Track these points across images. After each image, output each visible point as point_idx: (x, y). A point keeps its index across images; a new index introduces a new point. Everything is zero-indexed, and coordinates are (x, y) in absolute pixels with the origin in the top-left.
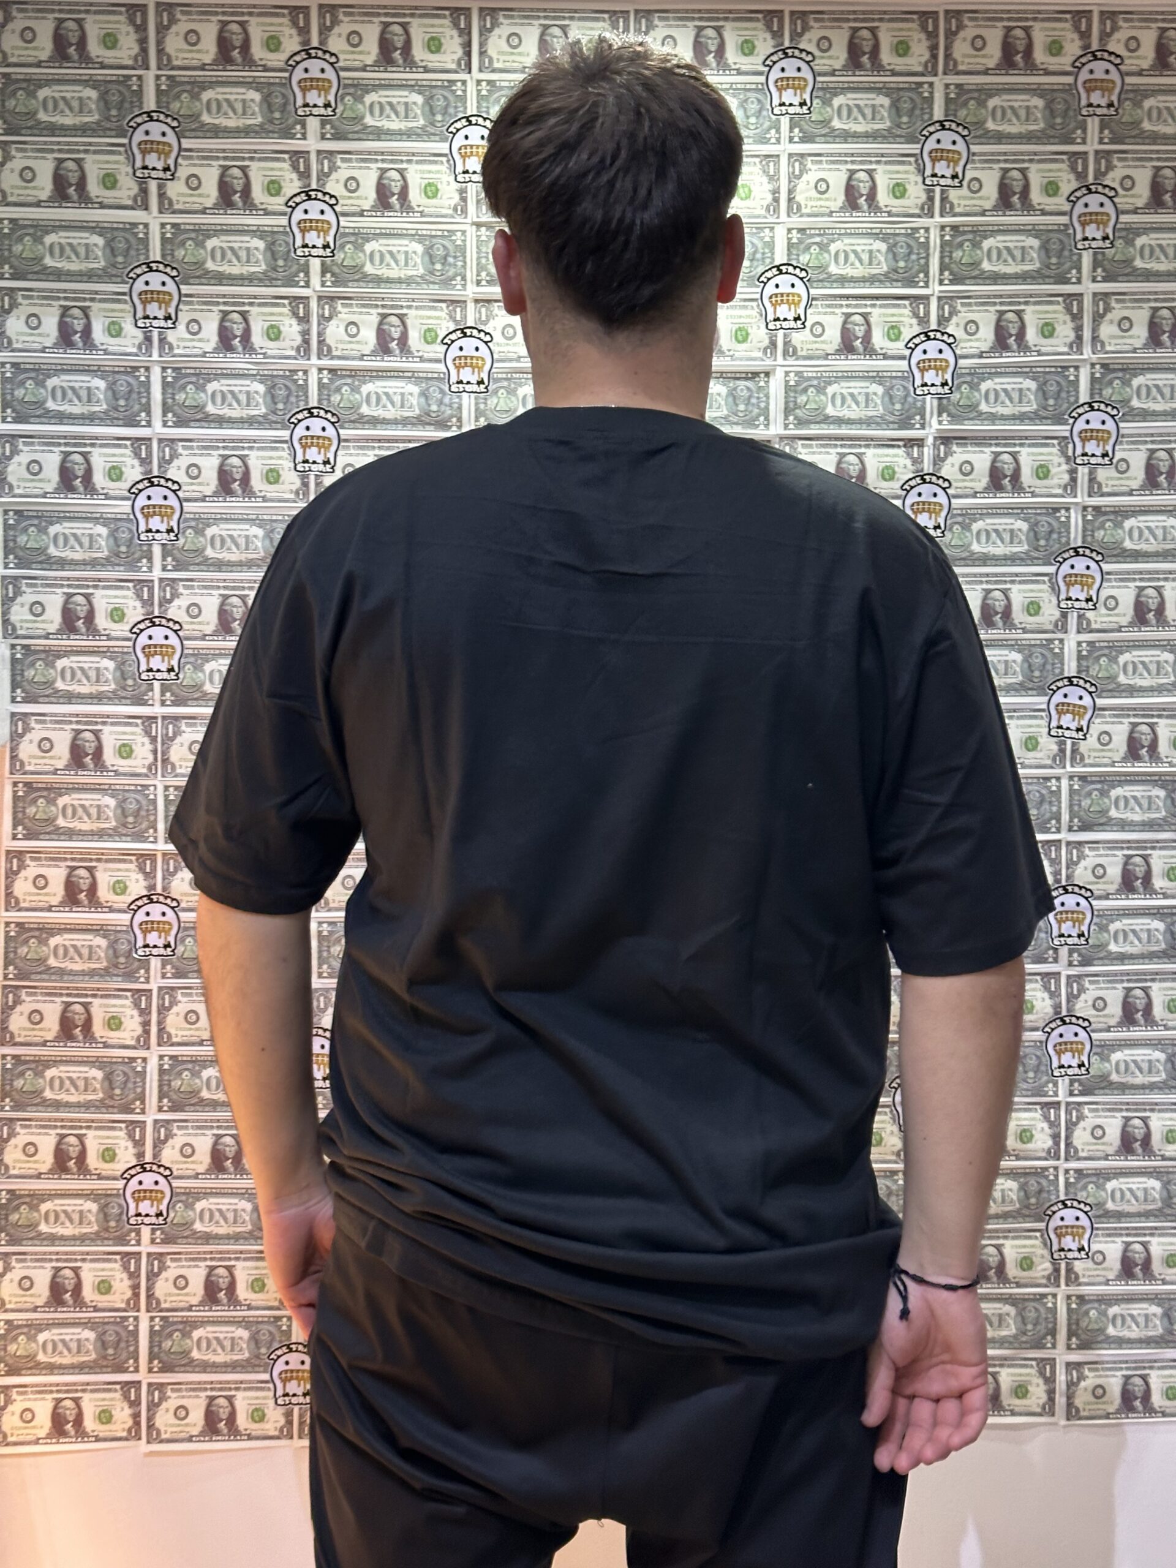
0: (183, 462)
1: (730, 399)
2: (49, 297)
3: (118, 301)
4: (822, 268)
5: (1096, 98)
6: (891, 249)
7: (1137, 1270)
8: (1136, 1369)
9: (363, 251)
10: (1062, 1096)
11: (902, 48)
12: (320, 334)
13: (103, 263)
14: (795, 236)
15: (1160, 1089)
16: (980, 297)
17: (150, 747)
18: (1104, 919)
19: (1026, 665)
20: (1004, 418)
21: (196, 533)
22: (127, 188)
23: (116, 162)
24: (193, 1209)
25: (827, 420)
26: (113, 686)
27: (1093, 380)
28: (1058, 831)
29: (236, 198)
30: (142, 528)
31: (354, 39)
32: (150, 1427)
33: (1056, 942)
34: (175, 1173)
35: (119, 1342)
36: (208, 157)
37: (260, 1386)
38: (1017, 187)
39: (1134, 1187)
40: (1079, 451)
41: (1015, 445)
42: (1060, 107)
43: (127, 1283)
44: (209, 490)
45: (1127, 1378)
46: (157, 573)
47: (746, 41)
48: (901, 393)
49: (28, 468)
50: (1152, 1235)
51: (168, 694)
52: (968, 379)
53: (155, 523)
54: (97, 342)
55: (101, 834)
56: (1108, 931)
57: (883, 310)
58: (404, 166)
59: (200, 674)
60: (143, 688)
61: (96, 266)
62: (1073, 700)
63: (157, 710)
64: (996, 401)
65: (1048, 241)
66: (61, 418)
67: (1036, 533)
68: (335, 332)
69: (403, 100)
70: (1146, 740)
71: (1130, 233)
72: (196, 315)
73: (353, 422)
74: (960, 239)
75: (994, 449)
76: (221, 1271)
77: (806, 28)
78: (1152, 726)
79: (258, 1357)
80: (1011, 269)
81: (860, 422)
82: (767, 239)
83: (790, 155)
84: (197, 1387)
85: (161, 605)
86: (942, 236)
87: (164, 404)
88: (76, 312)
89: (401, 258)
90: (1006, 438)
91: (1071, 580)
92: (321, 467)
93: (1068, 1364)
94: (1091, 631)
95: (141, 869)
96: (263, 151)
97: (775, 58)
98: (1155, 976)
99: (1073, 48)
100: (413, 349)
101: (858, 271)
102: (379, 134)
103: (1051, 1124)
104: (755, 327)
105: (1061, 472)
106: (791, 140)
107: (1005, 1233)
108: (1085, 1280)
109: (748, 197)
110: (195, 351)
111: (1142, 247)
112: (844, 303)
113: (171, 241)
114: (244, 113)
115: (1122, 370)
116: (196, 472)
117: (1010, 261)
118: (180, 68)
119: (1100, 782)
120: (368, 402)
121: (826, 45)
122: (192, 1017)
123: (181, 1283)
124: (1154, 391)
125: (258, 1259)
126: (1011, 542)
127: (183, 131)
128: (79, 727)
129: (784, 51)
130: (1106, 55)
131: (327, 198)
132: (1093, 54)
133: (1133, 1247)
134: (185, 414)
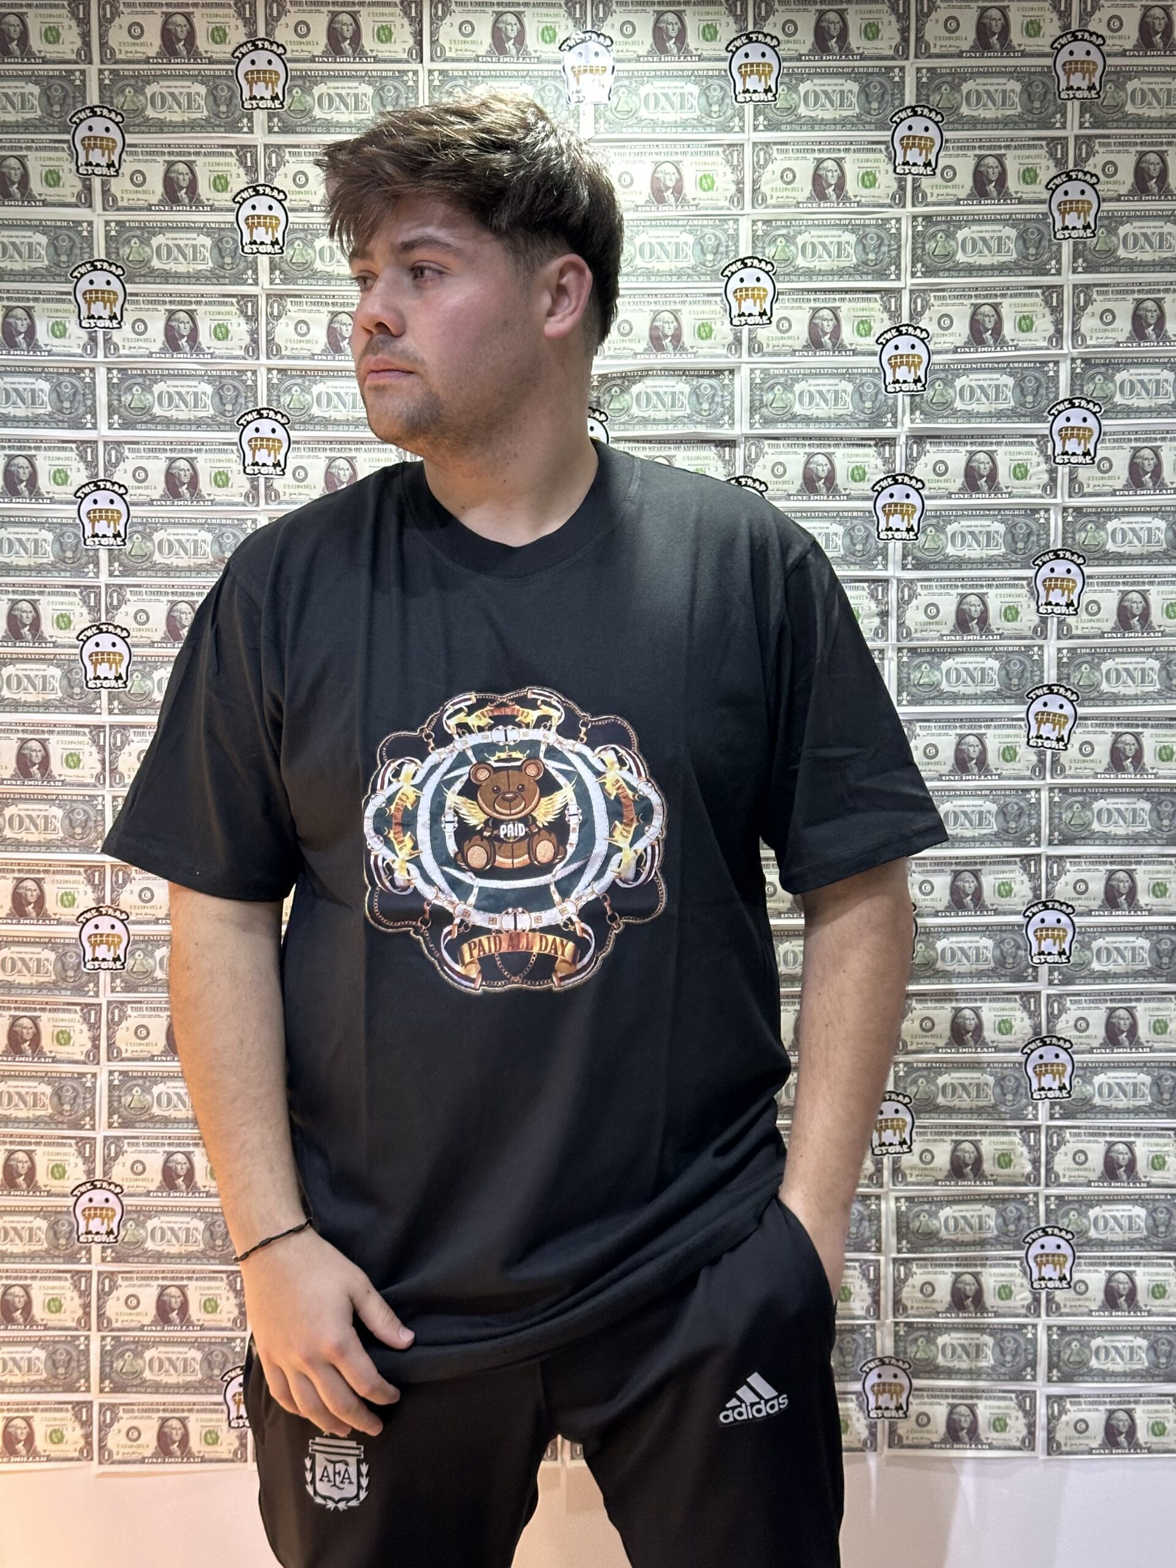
0: (128, 465)
1: (694, 398)
3: (63, 301)
4: (788, 261)
5: (1077, 80)
6: (861, 241)
7: (1122, 1301)
8: (1120, 1403)
9: (313, 247)
10: (1043, 1119)
11: (871, 31)
12: (268, 333)
13: (46, 262)
14: (760, 228)
15: (1146, 1113)
16: (955, 290)
17: (97, 756)
18: (1084, 937)
19: (1003, 672)
20: (979, 416)
21: (143, 538)
22: (71, 185)
23: (59, 159)
24: (144, 1228)
25: (794, 418)
26: (60, 694)
27: (1074, 376)
28: (1038, 844)
29: (183, 193)
30: (88, 533)
31: (302, 30)
32: (102, 1448)
33: (1036, 960)
34: (126, 1191)
35: (70, 1361)
36: (152, 152)
37: (213, 1408)
38: (994, 175)
39: (1118, 1215)
40: (1059, 450)
43: (78, 1301)
45: (1111, 1413)
46: (104, 579)
47: (708, 26)
48: (872, 390)
50: (1137, 1265)
51: (116, 703)
52: (942, 375)
53: (102, 527)
54: (41, 343)
55: (48, 846)
56: (1089, 949)
57: (852, 305)
59: (149, 682)
60: (90, 697)
61: (39, 265)
62: (1053, 708)
63: (105, 719)
64: (971, 397)
65: (1026, 231)
66: (5, 421)
67: (1013, 536)
68: (284, 331)
69: (352, 91)
70: (1130, 751)
71: (1114, 221)
72: (142, 315)
73: (304, 423)
74: (932, 230)
75: (969, 448)
76: (174, 1291)
77: (770, 11)
78: (1136, 736)
79: (211, 1378)
80: (986, 260)
81: (829, 420)
82: (731, 232)
83: (755, 144)
84: (149, 1409)
85: (107, 612)
86: (914, 227)
87: (110, 406)
88: (20, 313)
90: (982, 437)
91: (1051, 584)
92: (271, 470)
93: (1049, 1398)
94: (1072, 637)
95: (90, 881)
96: (210, 146)
97: (738, 43)
98: (1140, 996)
99: (1051, 28)
101: (826, 264)
102: (328, 127)
103: (1031, 1149)
104: (719, 323)
105: (1040, 472)
106: (755, 128)
107: (983, 1261)
108: (1067, 1310)
109: (711, 188)
110: (141, 352)
111: (1126, 236)
112: (812, 297)
113: (115, 239)
114: (189, 107)
115: (1103, 365)
116: (143, 475)
117: (986, 251)
118: (124, 62)
119: (1081, 794)
120: (319, 403)
121: (792, 28)
122: (142, 1032)
123: (132, 1302)
124: (1138, 386)
125: (210, 1279)
126: (988, 545)
127: (129, 126)
128: (26, 736)
129: (748, 36)
130: (1086, 35)
131: (275, 193)
132: (1073, 34)
133: (1117, 1276)
134: (131, 416)
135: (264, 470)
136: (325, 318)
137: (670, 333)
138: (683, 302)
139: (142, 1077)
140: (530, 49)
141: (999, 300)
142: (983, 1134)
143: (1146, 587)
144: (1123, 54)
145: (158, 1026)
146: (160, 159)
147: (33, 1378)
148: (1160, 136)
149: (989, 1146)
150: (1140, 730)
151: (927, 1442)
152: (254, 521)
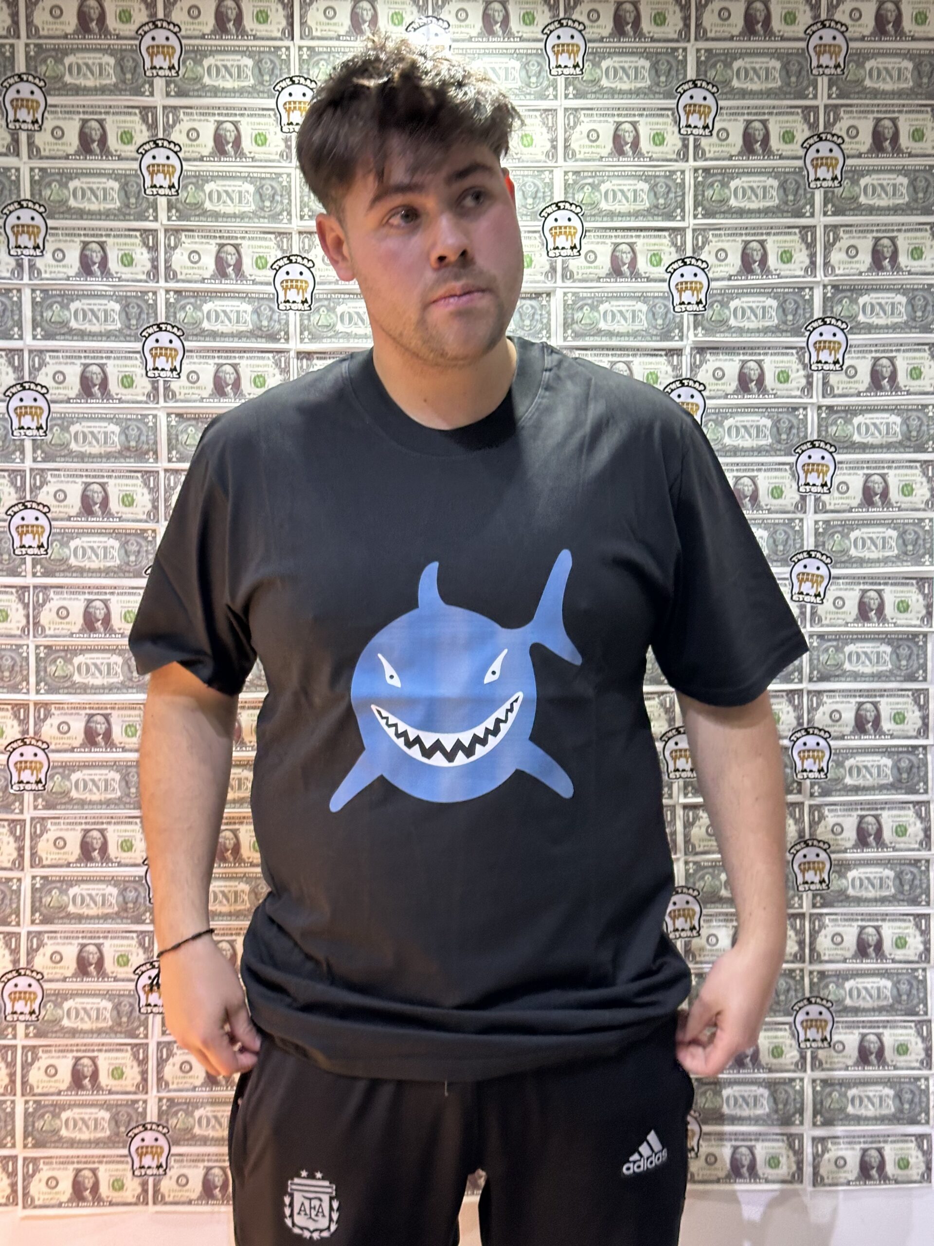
0: (49, 370)
1: (518, 316)
4: (594, 205)
5: (825, 60)
6: (653, 188)
7: (873, 1058)
8: (872, 1142)
9: (203, 191)
10: (806, 908)
11: (660, 19)
12: (166, 261)
14: (571, 178)
15: (890, 901)
16: (729, 229)
17: (22, 612)
18: (839, 757)
19: (771, 541)
20: (750, 331)
21: (62, 430)
22: (2, 138)
24: (61, 1008)
25: (599, 333)
27: (825, 299)
28: (801, 681)
29: (95, 145)
30: (16, 425)
31: (194, 12)
32: (26, 1194)
33: (800, 776)
34: (46, 977)
36: (70, 111)
37: (119, 1160)
38: (759, 136)
39: (869, 986)
40: (814, 359)
41: (760, 354)
42: (794, 68)
43: (5, 1071)
44: (73, 393)
45: (865, 1151)
46: (28, 464)
47: (527, 13)
48: (662, 310)
50: (885, 1027)
51: (38, 567)
52: (720, 298)
53: (27, 421)
56: (843, 767)
57: (646, 240)
58: (237, 118)
60: (17, 562)
62: (811, 570)
63: (30, 581)
64: (743, 317)
65: (786, 182)
67: (778, 429)
68: (179, 259)
69: (236, 63)
70: (874, 604)
71: (856, 174)
72: (61, 245)
73: (196, 335)
74: (710, 180)
76: (86, 1061)
77: (578, 2)
78: (879, 592)
79: (117, 1134)
80: (754, 205)
81: (628, 335)
82: (547, 180)
83: (566, 109)
84: (65, 1161)
85: (31, 491)
86: (696, 178)
87: (34, 320)
89: (236, 196)
90: (752, 348)
91: (808, 468)
92: (169, 374)
93: (814, 1139)
94: (826, 512)
95: (16, 716)
96: (118, 107)
97: (552, 27)
98: (885, 805)
99: (805, 17)
100: (247, 273)
101: (624, 207)
102: (216, 92)
103: (797, 932)
104: (538, 254)
105: (799, 377)
106: (566, 96)
108: (828, 1066)
109: (530, 145)
110: (61, 276)
111: (866, 186)
112: (613, 234)
113: (39, 182)
114: (101, 75)
115: (850, 290)
116: (61, 378)
117: (753, 198)
118: (46, 37)
119: (835, 640)
120: (209, 318)
121: (595, 16)
122: (60, 843)
123: (51, 1071)
124: (877, 308)
125: (118, 1051)
126: (758, 436)
127: (50, 89)
129: (559, 21)
130: (833, 24)
131: (172, 146)
132: (822, 23)
133: (868, 1037)
134: (52, 329)
135: (163, 374)
136: (214, 249)
139: (59, 881)
143: (886, 471)
144: (863, 39)
146: (77, 117)
148: (893, 105)
150: (882, 587)
151: (715, 1178)
152: (155, 416)
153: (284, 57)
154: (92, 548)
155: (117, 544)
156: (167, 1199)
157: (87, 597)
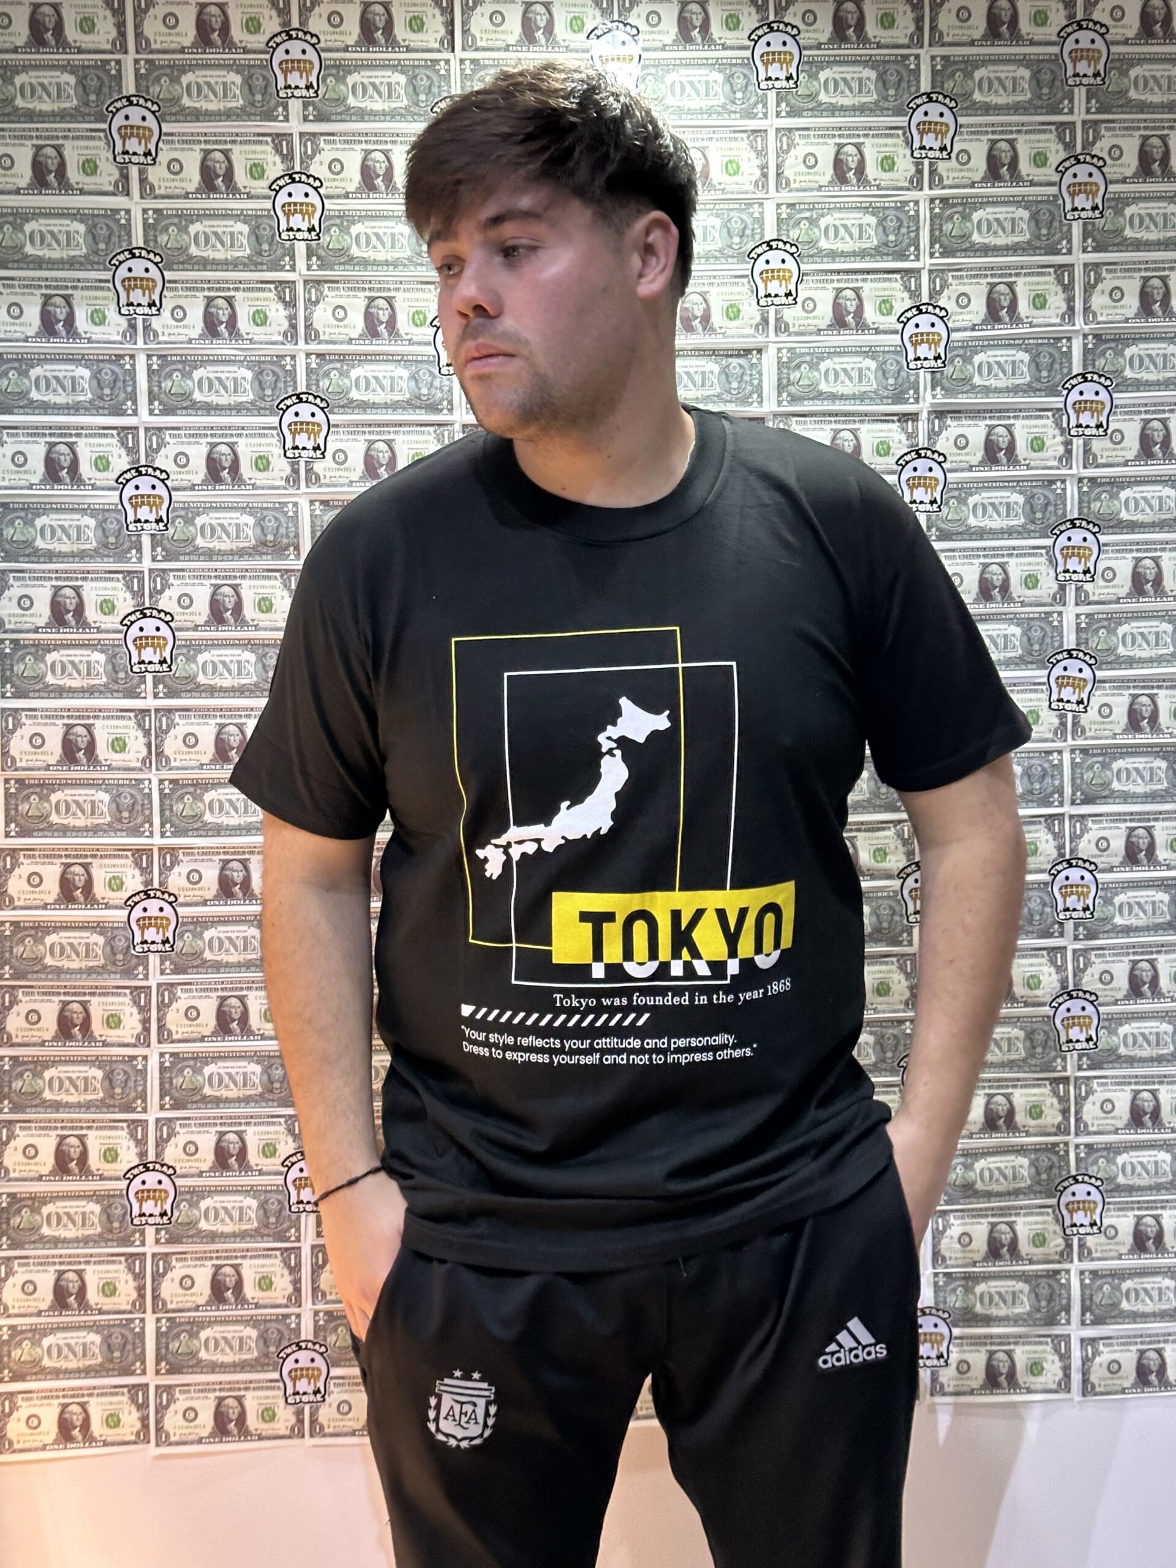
0: (170, 451)
1: (723, 377)
2: (29, 286)
3: (102, 289)
4: (812, 243)
5: (1083, 67)
6: (881, 222)
7: (1150, 1244)
9: (349, 234)
10: (1071, 1071)
11: (887, 21)
12: (306, 319)
13: (84, 250)
14: (784, 211)
15: (1169, 1061)
16: (972, 269)
17: (142, 740)
18: (1107, 892)
19: (1025, 639)
20: (998, 391)
21: (186, 522)
22: (108, 174)
23: (96, 148)
24: (198, 1208)
25: (820, 396)
26: (105, 679)
27: (1086, 351)
28: (1061, 804)
29: (219, 181)
30: (131, 518)
31: (335, 20)
32: (159, 1430)
33: (1062, 916)
34: (178, 1172)
35: (125, 1345)
36: (189, 141)
37: (270, 1385)
38: (1006, 158)
39: (1145, 1160)
40: (1073, 423)
43: (132, 1284)
44: (198, 479)
45: (1142, 1353)
46: (147, 564)
47: (731, 16)
48: (894, 368)
49: (13, 460)
50: (1163, 1208)
51: (161, 687)
52: (961, 352)
53: (144, 513)
54: (80, 330)
55: (95, 830)
56: (1112, 904)
57: (873, 285)
58: (388, 147)
59: (193, 665)
60: (135, 681)
61: (77, 253)
62: (1073, 672)
63: (150, 703)
64: (989, 374)
65: (1038, 212)
66: (45, 408)
67: (1032, 506)
68: (322, 316)
69: (385, 80)
70: (1147, 712)
71: (1120, 203)
72: (181, 302)
73: (343, 407)
74: (949, 212)
76: (228, 1270)
77: (791, 2)
78: (1152, 697)
79: (267, 1355)
80: (1001, 241)
81: (853, 397)
82: (756, 215)
83: (778, 130)
84: (205, 1389)
85: (151, 597)
86: (932, 210)
87: (150, 392)
88: (58, 300)
89: (387, 240)
90: (1000, 411)
91: (1069, 552)
92: (311, 453)
93: (1082, 1340)
94: (1089, 604)
95: (138, 864)
96: (246, 134)
97: (760, 32)
98: (1161, 949)
99: (1058, 18)
100: (402, 332)
101: (848, 246)
102: (362, 115)
103: (1061, 1100)
104: (746, 304)
105: (1056, 444)
106: (778, 115)
107: (1017, 1210)
108: (1099, 1255)
109: (736, 173)
110: (182, 338)
111: (1132, 217)
112: (835, 277)
113: (153, 227)
114: (225, 96)
115: (1113, 340)
116: (184, 460)
117: (1000, 232)
118: (159, 52)
119: (1101, 755)
120: (357, 387)
121: (812, 18)
122: (192, 1014)
123: (187, 1283)
124: (1147, 360)
125: (265, 1256)
126: (1008, 515)
127: (164, 115)
128: (71, 721)
129: (769, 25)
130: (1091, 25)
131: (311, 180)
132: (1079, 23)
133: (1145, 1220)
134: (172, 402)
135: (304, 453)
136: (362, 303)
137: (699, 313)
138: (712, 284)
139: (193, 1058)
140: (559, 38)
141: (1013, 279)
142: (1015, 1086)
143: (1158, 554)
145: (208, 1008)
146: (197, 147)
147: (88, 1363)
148: (1162, 120)
149: (1021, 1098)
150: (1155, 691)
151: (968, 1389)
152: (295, 504)
153: (443, 72)
154: (223, 663)
155: (251, 657)
156: (327, 1430)
157: (219, 721)
